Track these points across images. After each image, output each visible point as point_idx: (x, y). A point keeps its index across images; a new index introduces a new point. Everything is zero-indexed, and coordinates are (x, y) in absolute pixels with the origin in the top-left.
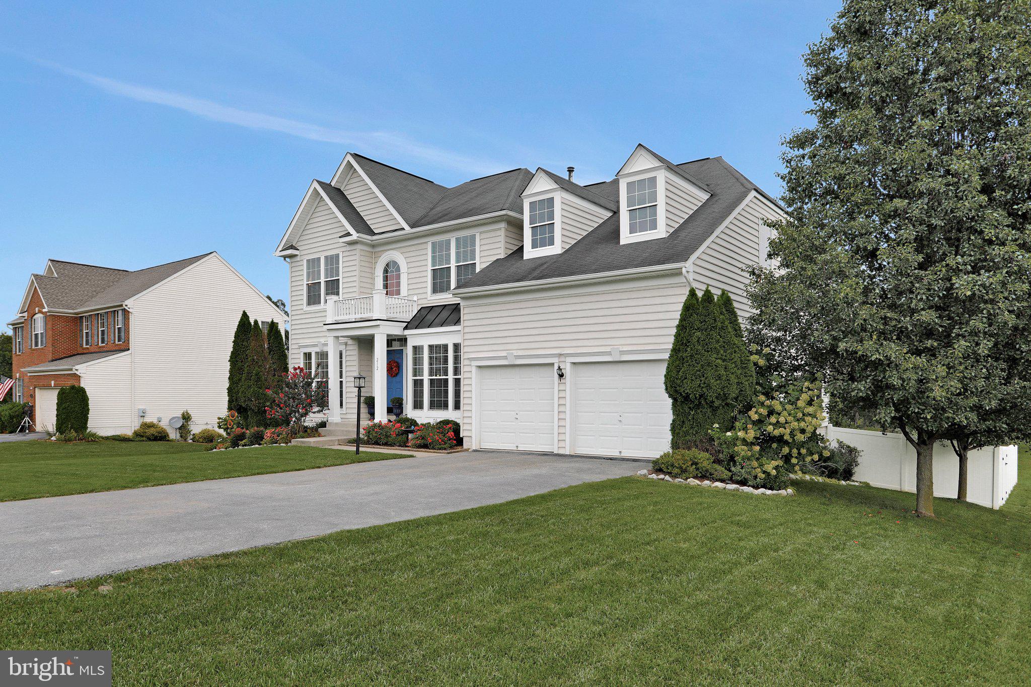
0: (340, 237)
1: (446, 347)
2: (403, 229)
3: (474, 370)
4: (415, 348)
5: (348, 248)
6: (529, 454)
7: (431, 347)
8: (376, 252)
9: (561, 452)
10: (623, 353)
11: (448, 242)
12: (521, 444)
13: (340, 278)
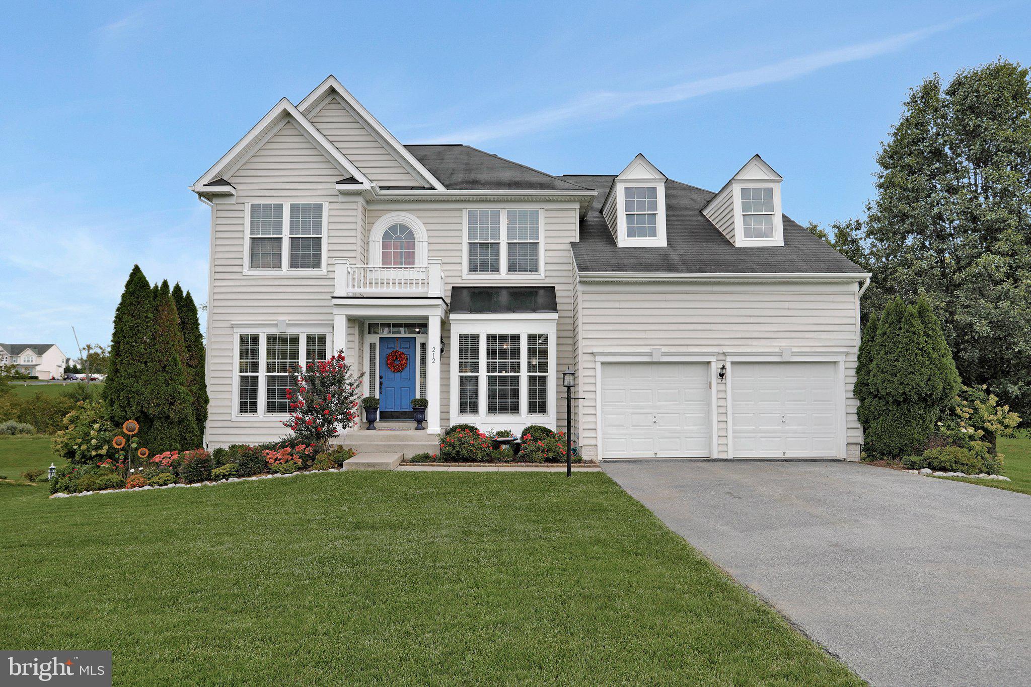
0: (337, 183)
1: (516, 338)
2: (433, 188)
3: (598, 366)
4: (463, 338)
5: (342, 199)
6: (671, 461)
7: (491, 338)
8: (371, 210)
9: (724, 456)
10: (794, 354)
11: (496, 215)
12: (661, 450)
13: (324, 235)
